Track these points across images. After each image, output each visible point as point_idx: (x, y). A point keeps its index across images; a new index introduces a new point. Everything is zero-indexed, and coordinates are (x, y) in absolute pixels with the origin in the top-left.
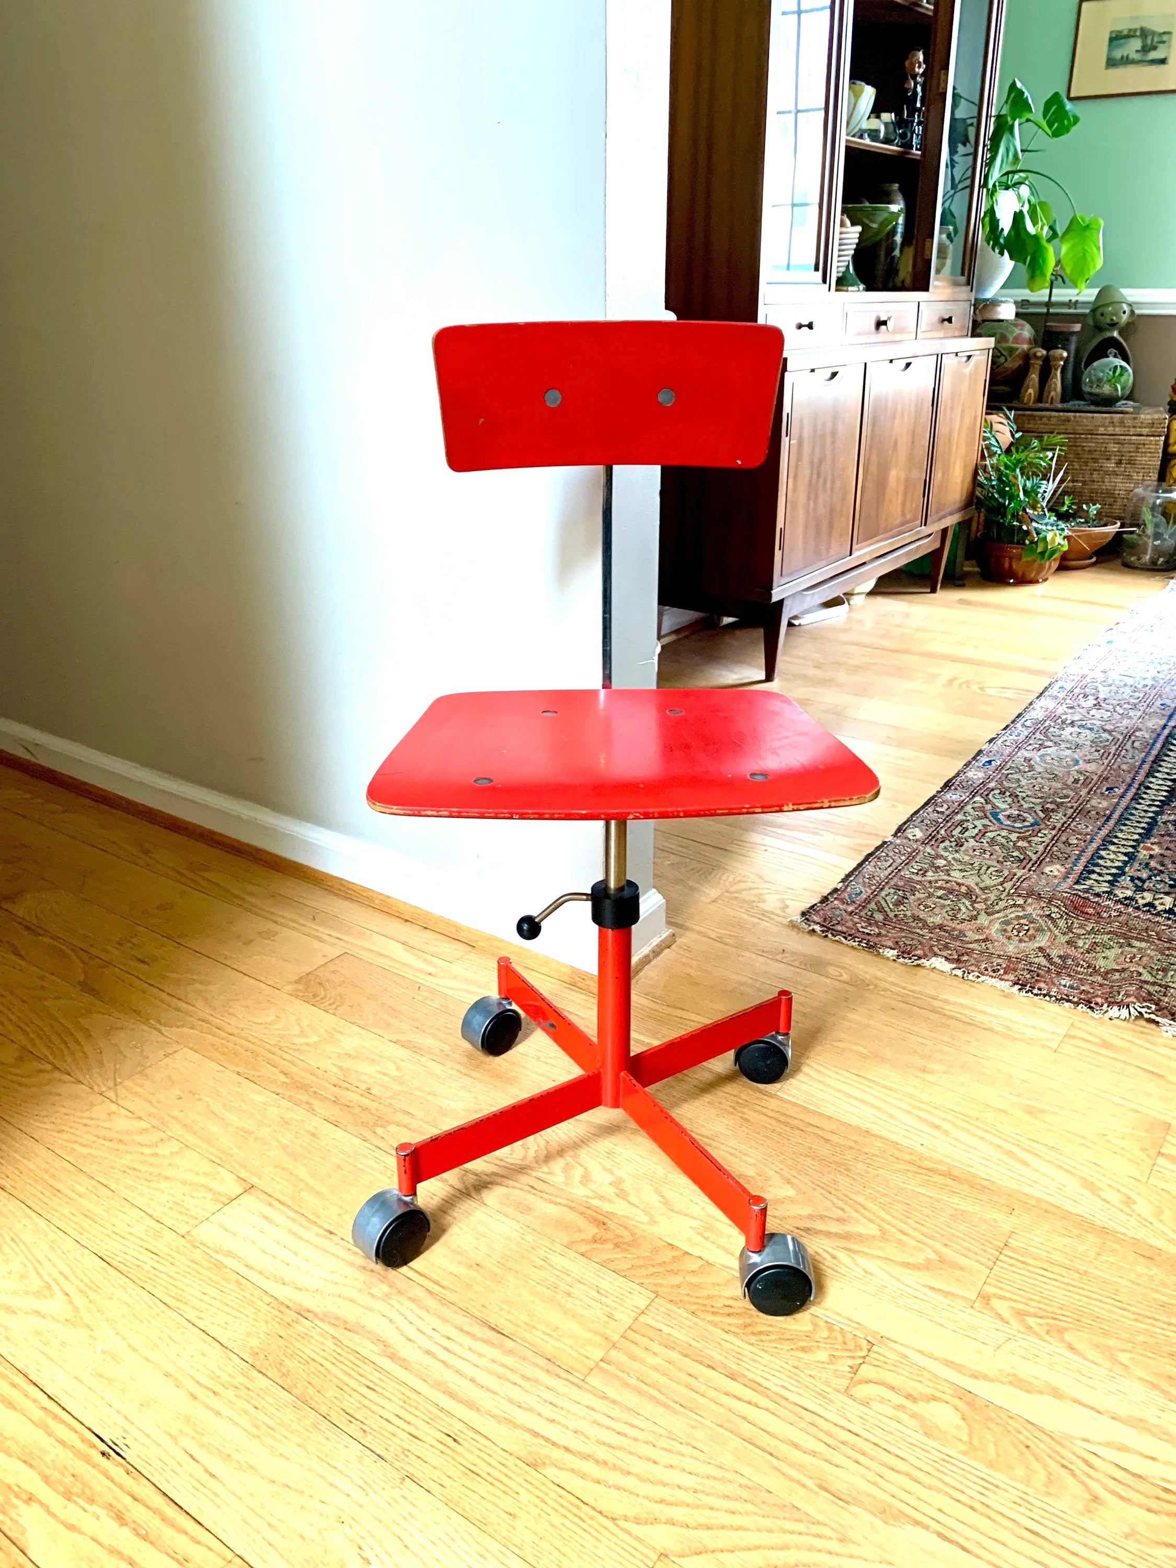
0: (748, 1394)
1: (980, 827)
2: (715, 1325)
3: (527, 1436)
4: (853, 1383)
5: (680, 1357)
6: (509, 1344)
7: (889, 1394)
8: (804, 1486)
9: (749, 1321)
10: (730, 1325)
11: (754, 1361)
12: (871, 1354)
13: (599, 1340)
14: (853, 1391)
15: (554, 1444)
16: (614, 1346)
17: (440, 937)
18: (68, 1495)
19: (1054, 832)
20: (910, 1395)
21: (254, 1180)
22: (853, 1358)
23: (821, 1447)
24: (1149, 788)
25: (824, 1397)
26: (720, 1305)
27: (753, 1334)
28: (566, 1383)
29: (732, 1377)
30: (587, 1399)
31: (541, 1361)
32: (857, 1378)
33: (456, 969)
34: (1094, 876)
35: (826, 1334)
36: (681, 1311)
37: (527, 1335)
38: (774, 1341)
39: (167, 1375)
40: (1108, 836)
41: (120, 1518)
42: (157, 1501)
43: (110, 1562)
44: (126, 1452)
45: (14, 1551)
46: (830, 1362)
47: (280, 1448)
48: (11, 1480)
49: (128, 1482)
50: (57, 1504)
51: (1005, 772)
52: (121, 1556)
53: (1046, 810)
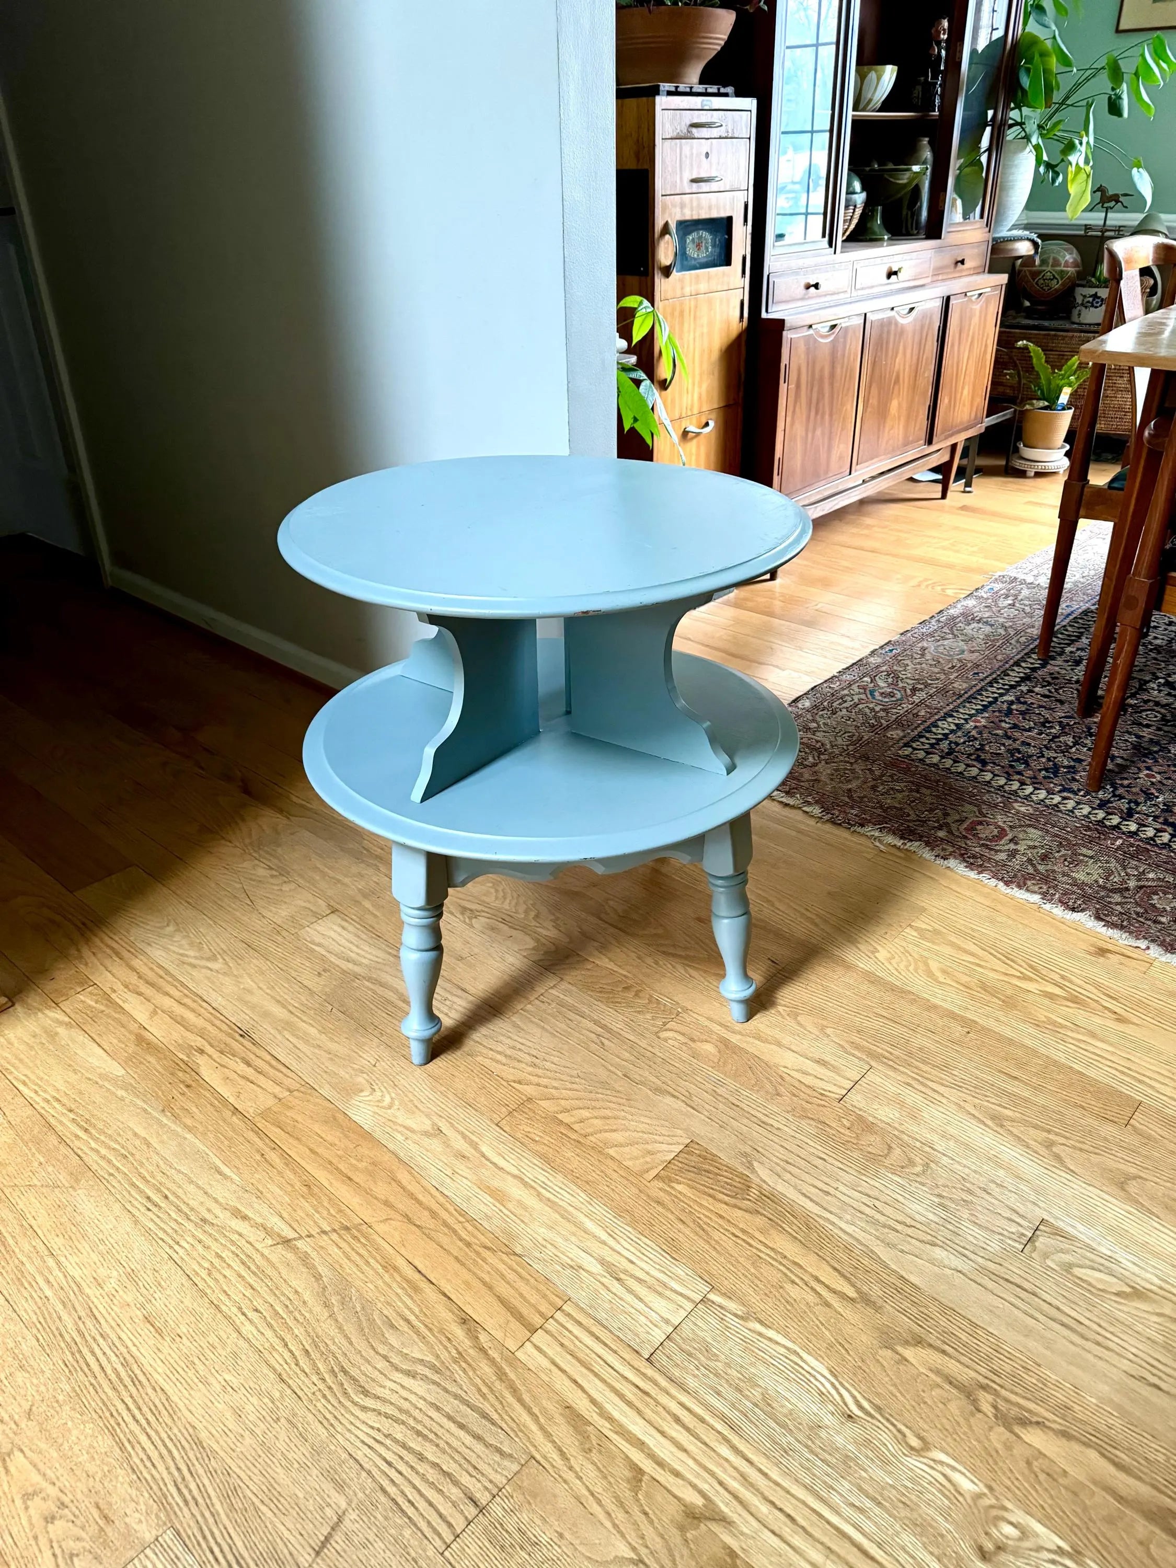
0: (599, 1031)
1: (856, 700)
2: (591, 996)
4: (662, 1030)
7: (680, 1037)
8: (616, 1074)
11: (608, 1015)
14: (660, 1034)
18: (222, 1052)
19: (910, 706)
20: (694, 1039)
21: (338, 907)
22: (667, 1018)
23: (632, 1058)
24: (1008, 675)
25: (643, 1035)
26: (598, 987)
29: (595, 1022)
30: (508, 1027)
32: (664, 1028)
34: (923, 740)
35: (654, 1005)
36: (574, 988)
38: (623, 1007)
39: (278, 1002)
40: (951, 710)
41: (248, 1064)
42: (268, 1058)
43: (242, 1082)
44: (253, 1036)
45: (193, 1073)
46: (653, 1020)
47: (336, 1039)
48: (193, 1044)
49: (254, 1048)
50: (216, 1055)
51: (900, 658)
52: (248, 1080)
53: (914, 690)
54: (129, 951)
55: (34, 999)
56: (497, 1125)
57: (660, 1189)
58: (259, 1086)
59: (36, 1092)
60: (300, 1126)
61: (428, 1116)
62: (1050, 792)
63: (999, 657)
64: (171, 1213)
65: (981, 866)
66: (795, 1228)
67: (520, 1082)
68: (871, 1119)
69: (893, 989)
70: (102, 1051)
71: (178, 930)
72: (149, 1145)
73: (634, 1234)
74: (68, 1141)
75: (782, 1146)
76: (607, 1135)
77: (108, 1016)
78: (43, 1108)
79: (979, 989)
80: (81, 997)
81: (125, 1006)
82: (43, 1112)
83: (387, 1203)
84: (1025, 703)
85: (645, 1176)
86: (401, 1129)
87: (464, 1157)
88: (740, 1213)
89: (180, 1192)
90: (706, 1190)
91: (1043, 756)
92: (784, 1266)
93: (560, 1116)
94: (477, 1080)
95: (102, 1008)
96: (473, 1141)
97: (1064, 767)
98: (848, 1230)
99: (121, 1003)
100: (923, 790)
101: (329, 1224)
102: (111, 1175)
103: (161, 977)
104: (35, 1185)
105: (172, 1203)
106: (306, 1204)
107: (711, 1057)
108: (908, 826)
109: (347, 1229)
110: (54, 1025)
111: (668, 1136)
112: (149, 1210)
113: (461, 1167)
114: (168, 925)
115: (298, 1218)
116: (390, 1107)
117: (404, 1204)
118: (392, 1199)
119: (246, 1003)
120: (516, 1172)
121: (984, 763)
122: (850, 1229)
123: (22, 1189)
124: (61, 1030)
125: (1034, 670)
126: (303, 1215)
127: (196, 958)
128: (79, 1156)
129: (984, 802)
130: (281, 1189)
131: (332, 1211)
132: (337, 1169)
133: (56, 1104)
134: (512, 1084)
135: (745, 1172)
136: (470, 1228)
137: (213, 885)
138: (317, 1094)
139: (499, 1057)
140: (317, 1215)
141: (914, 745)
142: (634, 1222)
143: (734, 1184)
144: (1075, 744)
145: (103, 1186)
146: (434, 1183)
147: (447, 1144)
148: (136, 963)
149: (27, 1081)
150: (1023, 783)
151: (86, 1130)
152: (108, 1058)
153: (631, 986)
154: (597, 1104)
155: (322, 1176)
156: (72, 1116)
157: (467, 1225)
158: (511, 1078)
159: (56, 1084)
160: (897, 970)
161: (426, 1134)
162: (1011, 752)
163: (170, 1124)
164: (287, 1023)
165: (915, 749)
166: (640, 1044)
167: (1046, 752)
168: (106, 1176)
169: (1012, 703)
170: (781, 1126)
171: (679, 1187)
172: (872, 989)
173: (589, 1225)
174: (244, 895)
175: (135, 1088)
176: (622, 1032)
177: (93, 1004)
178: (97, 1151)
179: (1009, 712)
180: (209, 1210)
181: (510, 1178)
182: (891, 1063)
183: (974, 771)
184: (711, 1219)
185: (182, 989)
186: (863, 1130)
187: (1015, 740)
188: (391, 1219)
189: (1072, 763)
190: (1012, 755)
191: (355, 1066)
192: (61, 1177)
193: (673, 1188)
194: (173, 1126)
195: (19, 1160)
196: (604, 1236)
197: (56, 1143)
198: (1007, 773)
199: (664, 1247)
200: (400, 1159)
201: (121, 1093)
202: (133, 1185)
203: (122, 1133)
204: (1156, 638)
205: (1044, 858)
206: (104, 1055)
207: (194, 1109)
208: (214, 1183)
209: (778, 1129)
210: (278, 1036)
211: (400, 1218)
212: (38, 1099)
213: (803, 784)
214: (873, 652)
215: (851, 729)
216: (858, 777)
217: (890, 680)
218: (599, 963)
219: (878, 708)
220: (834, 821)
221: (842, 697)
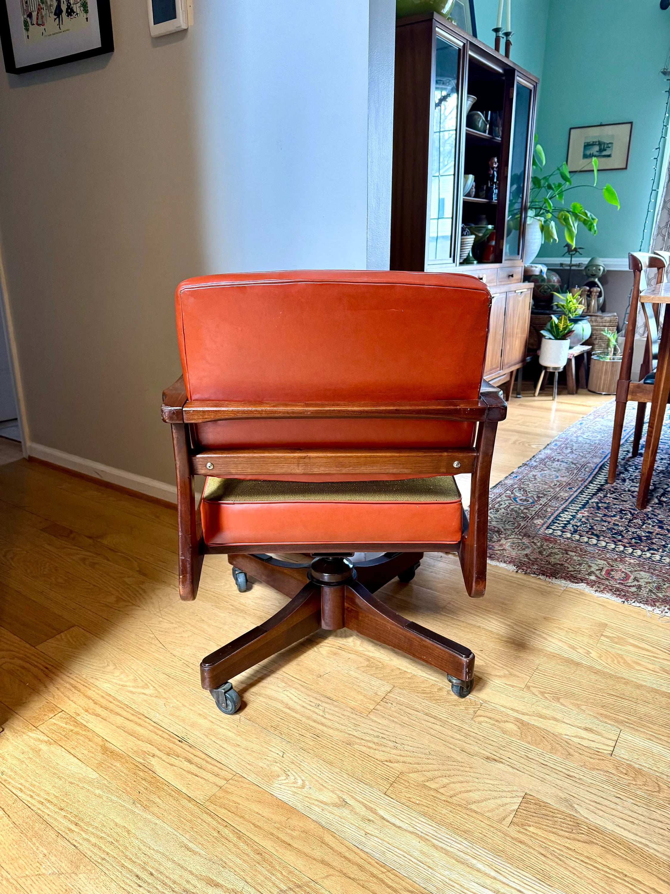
0: (432, 720)
2: (418, 697)
3: (346, 735)
4: (475, 717)
5: (406, 708)
6: (336, 703)
7: (488, 720)
8: (456, 750)
9: (432, 695)
10: (424, 696)
12: (482, 707)
13: (372, 702)
14: (475, 719)
15: (357, 737)
16: (378, 704)
18: (168, 754)
19: (541, 506)
20: (497, 720)
22: (475, 708)
23: (462, 738)
24: (589, 488)
25: (464, 722)
26: (420, 690)
27: (434, 700)
28: (360, 717)
29: (426, 714)
30: (369, 722)
31: (349, 710)
32: (476, 715)
34: (556, 525)
36: (404, 692)
37: (342, 700)
38: (443, 702)
39: (200, 715)
40: (565, 508)
41: (190, 762)
42: (204, 756)
43: (190, 776)
44: (189, 741)
45: (150, 772)
46: (466, 710)
47: (249, 739)
48: (145, 750)
49: (191, 750)
50: (164, 757)
51: (523, 481)
52: (193, 774)
53: (538, 497)
54: (84, 685)
55: (17, 723)
56: (385, 794)
57: (519, 832)
58: (202, 778)
59: (32, 797)
60: (241, 806)
61: (333, 792)
62: (642, 551)
63: (580, 479)
64: (158, 887)
65: (625, 595)
66: (623, 852)
67: (390, 761)
68: (637, 766)
69: (611, 676)
70: (77, 760)
71: (116, 668)
72: (128, 832)
73: (513, 869)
74: (63, 834)
75: (588, 791)
76: (466, 795)
77: (77, 733)
78: (39, 809)
79: (662, 672)
80: (54, 720)
81: (89, 725)
82: (39, 812)
83: (323, 862)
84: (605, 503)
85: (503, 822)
86: (317, 803)
87: (369, 820)
88: (580, 844)
89: (162, 869)
90: (551, 829)
91: (629, 531)
92: (628, 882)
93: (427, 784)
94: (360, 762)
95: (72, 728)
96: (372, 808)
97: (644, 537)
98: (659, 850)
99: (85, 723)
100: (570, 553)
101: (285, 884)
102: (104, 859)
103: (111, 702)
104: (44, 874)
105: (157, 879)
106: (263, 869)
107: (514, 732)
108: (571, 575)
109: (299, 886)
110: (37, 743)
111: (509, 791)
112: (140, 886)
113: (370, 828)
114: (108, 665)
115: (260, 882)
116: (303, 787)
117: (337, 862)
118: (326, 858)
119: (178, 717)
120: (411, 829)
121: (598, 536)
122: (661, 849)
123: (33, 878)
124: (44, 747)
125: (602, 485)
126: (263, 879)
127: (133, 687)
128: (75, 846)
129: (608, 558)
130: (240, 859)
131: (284, 873)
132: (278, 838)
133: (48, 805)
134: (386, 763)
135: (571, 813)
136: (392, 877)
137: (134, 636)
138: (247, 781)
139: (370, 745)
140: (274, 878)
141: (553, 527)
142: (510, 859)
143: (567, 822)
144: (644, 524)
145: (98, 869)
146: (354, 843)
147: (353, 810)
148: (90, 693)
149: (23, 788)
150: (625, 547)
151: (76, 824)
152: (83, 765)
154: (452, 773)
155: (268, 844)
156: (63, 813)
157: (389, 874)
158: (383, 759)
159: (46, 789)
160: (608, 664)
161: (336, 805)
162: (611, 529)
163: (141, 813)
164: (211, 730)
165: (554, 530)
166: (464, 727)
167: (629, 529)
168: (99, 861)
169: (597, 503)
170: (582, 777)
171: (531, 829)
172: (598, 677)
173: (480, 866)
174: (157, 642)
175: (108, 787)
177: (64, 725)
178: (87, 840)
179: (599, 508)
180: (188, 882)
181: (408, 835)
182: (632, 726)
183: (594, 541)
184: (562, 851)
185: (128, 710)
186: (636, 774)
187: (609, 523)
188: (330, 875)
189: (647, 534)
190: (612, 532)
191: (268, 758)
192: (63, 865)
193: (526, 830)
194: (145, 815)
195: (26, 853)
196: (493, 874)
197: (54, 836)
198: (613, 541)
199: (538, 877)
200: (323, 827)
201: (98, 792)
202: (123, 866)
203: (105, 824)
204: (658, 467)
205: (658, 588)
206: (80, 763)
207: (157, 800)
208: (187, 859)
209: (580, 779)
210: (207, 740)
211: (337, 873)
212: (33, 802)
213: (497, 552)
214: (506, 477)
215: (512, 520)
216: (528, 547)
217: (522, 492)
218: (415, 673)
219: (522, 508)
220: (525, 573)
221: (499, 502)
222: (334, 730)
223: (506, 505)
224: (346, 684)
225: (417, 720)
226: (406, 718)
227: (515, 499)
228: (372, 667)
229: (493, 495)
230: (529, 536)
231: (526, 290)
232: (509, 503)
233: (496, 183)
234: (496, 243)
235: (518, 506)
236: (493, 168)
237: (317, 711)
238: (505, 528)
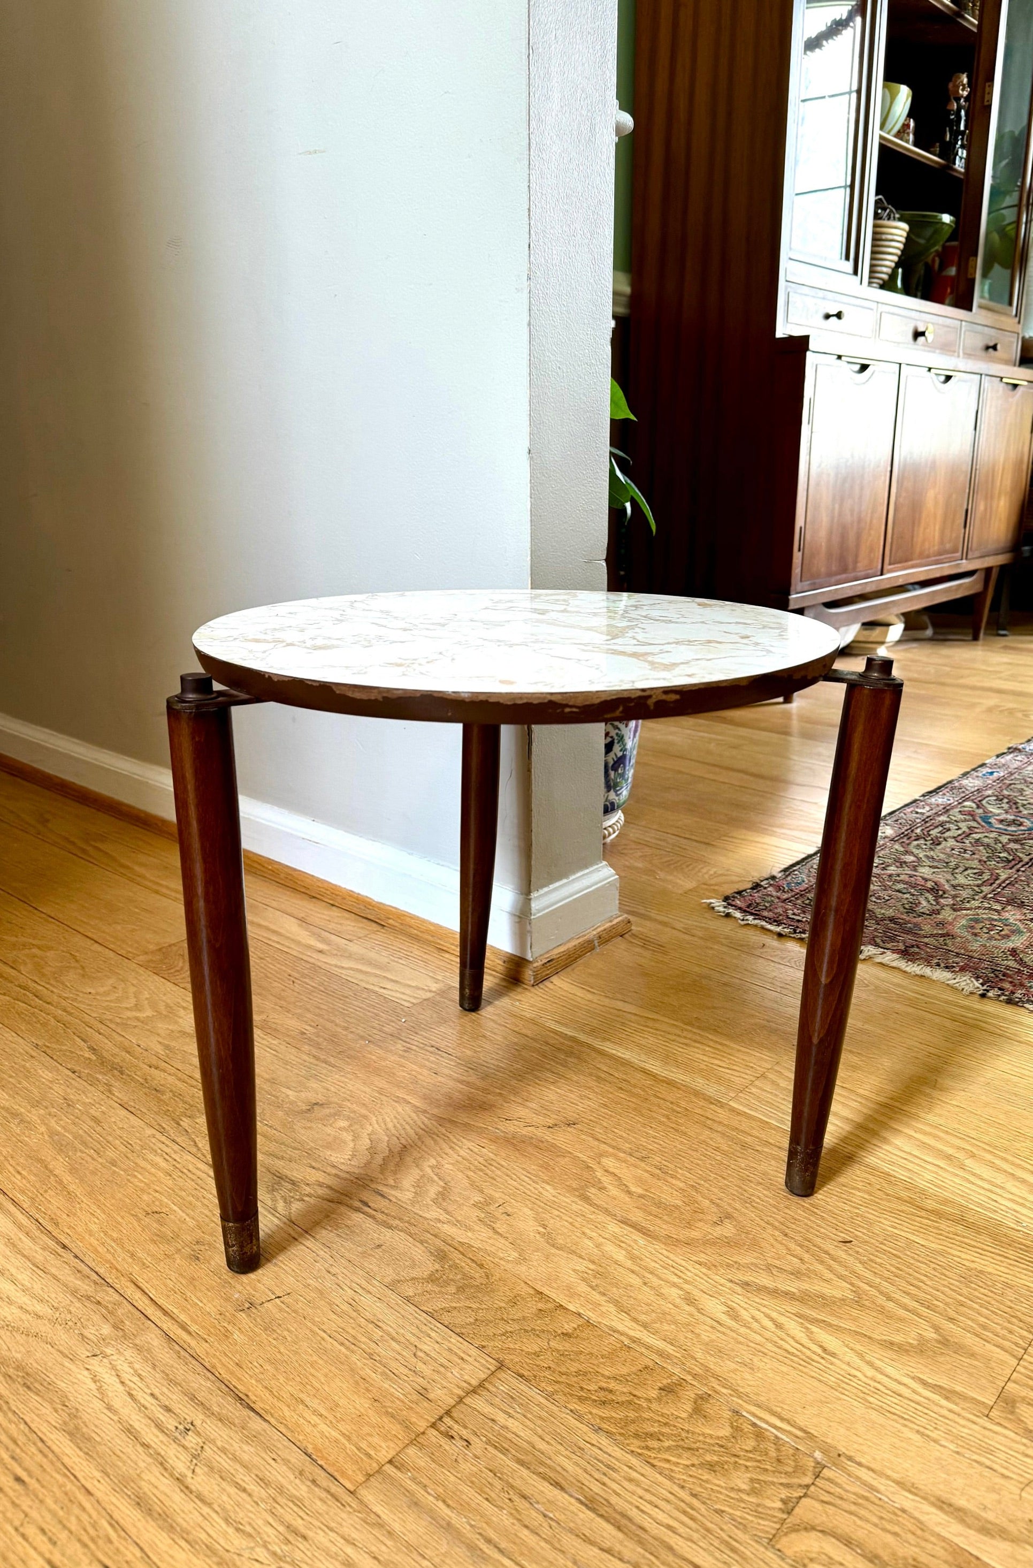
2: (579, 1417)
4: (785, 1528)
5: (516, 1466)
6: (256, 1424)
9: (632, 1415)
10: (602, 1418)
11: (631, 1480)
12: (819, 1482)
13: (396, 1429)
14: (783, 1543)
16: (416, 1440)
17: (346, 915)
20: (877, 1557)
22: (787, 1486)
25: (734, 1550)
26: (593, 1387)
27: (636, 1436)
28: (324, 1495)
29: (591, 1504)
30: (350, 1525)
31: (296, 1457)
32: (791, 1520)
33: (354, 948)
35: (750, 1444)
36: (533, 1393)
37: (287, 1412)
38: (669, 1448)
46: (753, 1492)
51: (1007, 781)
153: (681, 1383)
176: (673, 1540)
213: (926, 940)
214: (965, 774)
215: (975, 864)
216: (1020, 932)
217: (1006, 806)
218: (593, 1317)
219: (1004, 839)
220: (1010, 1002)
221: (942, 824)
222: (196, 1553)
223: (960, 832)
224: (330, 1343)
225: (546, 1531)
226: (504, 1519)
227: (986, 819)
228: (447, 1283)
229: (928, 808)
230: (1022, 905)
231: (1026, 383)
232: (969, 828)
233: (963, 133)
234: (958, 271)
235: (993, 835)
236: (958, 99)
237: (172, 1453)
238: (953, 882)
